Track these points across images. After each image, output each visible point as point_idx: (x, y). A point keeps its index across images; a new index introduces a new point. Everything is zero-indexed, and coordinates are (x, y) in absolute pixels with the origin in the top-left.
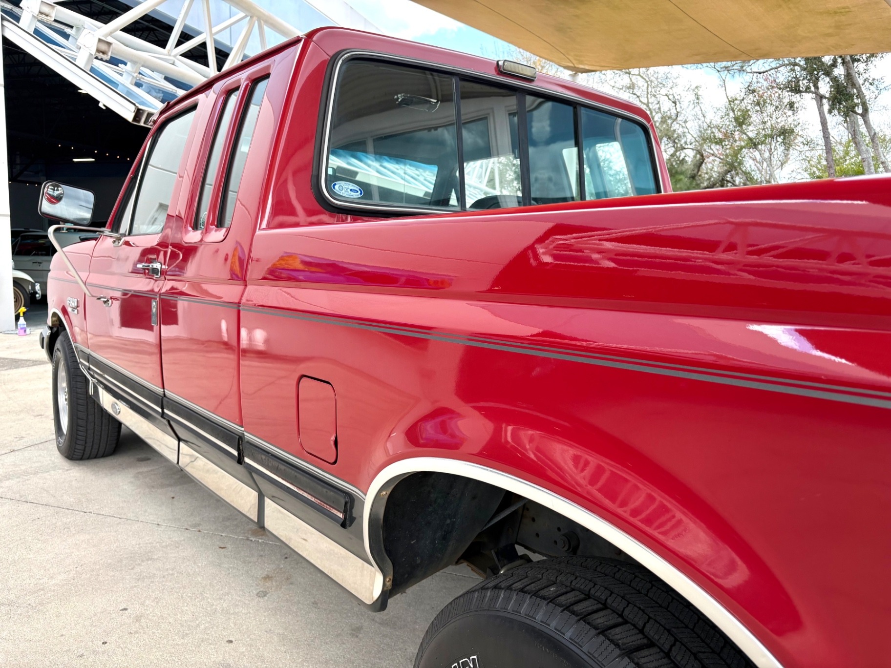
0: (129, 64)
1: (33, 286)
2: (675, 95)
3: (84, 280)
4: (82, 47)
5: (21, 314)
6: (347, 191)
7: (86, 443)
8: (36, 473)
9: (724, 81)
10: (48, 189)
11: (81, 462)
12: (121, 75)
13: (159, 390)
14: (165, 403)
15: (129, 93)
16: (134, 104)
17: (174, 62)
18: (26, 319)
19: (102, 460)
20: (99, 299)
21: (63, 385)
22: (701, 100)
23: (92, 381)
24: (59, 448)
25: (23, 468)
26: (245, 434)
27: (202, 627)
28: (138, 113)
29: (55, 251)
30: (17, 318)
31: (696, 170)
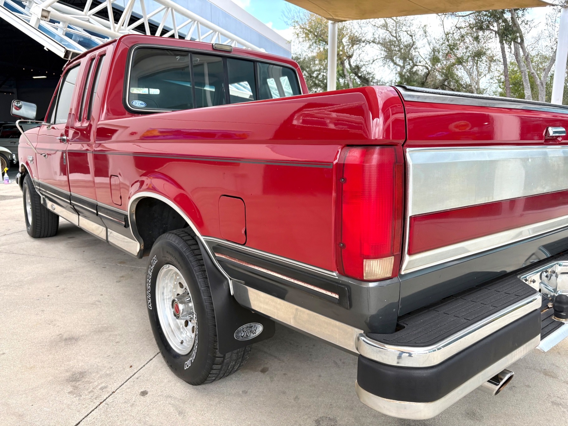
0: (61, 23)
1: (12, 156)
2: (412, 31)
3: (35, 147)
4: (33, 14)
5: (6, 172)
6: (138, 104)
7: (41, 228)
8: (17, 243)
9: (443, 21)
10: (15, 103)
11: (40, 239)
12: (57, 29)
13: (68, 193)
14: (71, 198)
15: (62, 40)
16: (65, 48)
17: (89, 19)
18: (8, 175)
19: (50, 238)
20: (42, 154)
21: (28, 201)
22: (428, 34)
23: (42, 197)
24: (28, 232)
25: (11, 241)
26: (98, 203)
27: (91, 291)
28: (67, 53)
29: (20, 134)
30: (3, 174)
31: (425, 79)
